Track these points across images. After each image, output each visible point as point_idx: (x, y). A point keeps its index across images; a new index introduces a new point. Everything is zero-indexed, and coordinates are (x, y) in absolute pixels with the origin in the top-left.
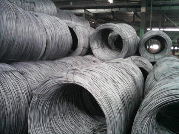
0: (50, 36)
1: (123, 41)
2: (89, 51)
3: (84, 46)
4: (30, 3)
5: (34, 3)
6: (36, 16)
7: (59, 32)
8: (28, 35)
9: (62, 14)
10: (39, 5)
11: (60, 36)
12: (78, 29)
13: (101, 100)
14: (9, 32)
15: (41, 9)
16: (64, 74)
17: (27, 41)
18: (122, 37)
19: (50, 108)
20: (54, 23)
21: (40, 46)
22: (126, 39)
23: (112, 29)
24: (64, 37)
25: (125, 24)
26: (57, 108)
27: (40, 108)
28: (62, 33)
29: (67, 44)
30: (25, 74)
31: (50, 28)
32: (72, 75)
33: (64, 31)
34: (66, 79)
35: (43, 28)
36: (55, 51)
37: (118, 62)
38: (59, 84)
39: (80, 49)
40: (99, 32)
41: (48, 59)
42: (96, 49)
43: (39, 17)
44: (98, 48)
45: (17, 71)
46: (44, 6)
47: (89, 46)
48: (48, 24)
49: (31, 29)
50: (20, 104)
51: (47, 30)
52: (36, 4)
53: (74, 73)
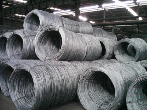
0: (88, 47)
1: (136, 50)
2: (113, 57)
3: (110, 53)
4: (76, 26)
5: (79, 25)
6: (82, 36)
7: (94, 45)
8: (77, 47)
9: (96, 31)
10: (81, 27)
11: (94, 48)
12: (106, 43)
13: (112, 79)
14: (70, 46)
15: (83, 29)
16: (96, 66)
17: (77, 50)
18: (135, 47)
19: (88, 84)
20: (91, 40)
21: (83, 53)
22: (138, 49)
23: (128, 42)
24: (97, 48)
25: (138, 39)
26: (92, 85)
27: (84, 83)
28: (95, 45)
29: (98, 52)
30: (76, 67)
31: (89, 43)
32: (99, 67)
33: (97, 44)
34: (96, 69)
35: (85, 43)
36: (91, 56)
37: (128, 63)
38: (93, 71)
39: (107, 55)
40: (120, 44)
41: (87, 60)
42: (118, 55)
43: (83, 37)
44: (120, 54)
45: (73, 65)
46: (85, 27)
47: (113, 53)
48: (88, 41)
49: (79, 44)
50: (74, 81)
51: (87, 44)
52: (80, 26)
53: (100, 66)
